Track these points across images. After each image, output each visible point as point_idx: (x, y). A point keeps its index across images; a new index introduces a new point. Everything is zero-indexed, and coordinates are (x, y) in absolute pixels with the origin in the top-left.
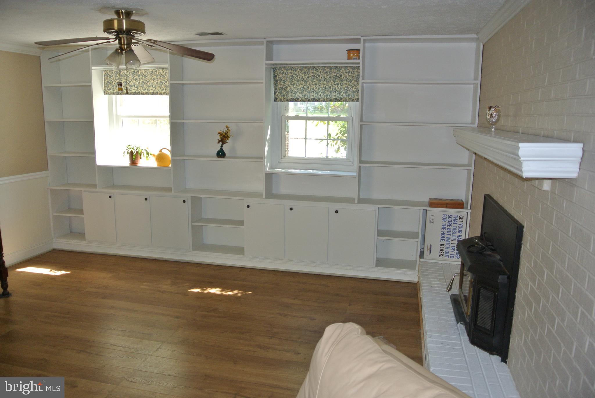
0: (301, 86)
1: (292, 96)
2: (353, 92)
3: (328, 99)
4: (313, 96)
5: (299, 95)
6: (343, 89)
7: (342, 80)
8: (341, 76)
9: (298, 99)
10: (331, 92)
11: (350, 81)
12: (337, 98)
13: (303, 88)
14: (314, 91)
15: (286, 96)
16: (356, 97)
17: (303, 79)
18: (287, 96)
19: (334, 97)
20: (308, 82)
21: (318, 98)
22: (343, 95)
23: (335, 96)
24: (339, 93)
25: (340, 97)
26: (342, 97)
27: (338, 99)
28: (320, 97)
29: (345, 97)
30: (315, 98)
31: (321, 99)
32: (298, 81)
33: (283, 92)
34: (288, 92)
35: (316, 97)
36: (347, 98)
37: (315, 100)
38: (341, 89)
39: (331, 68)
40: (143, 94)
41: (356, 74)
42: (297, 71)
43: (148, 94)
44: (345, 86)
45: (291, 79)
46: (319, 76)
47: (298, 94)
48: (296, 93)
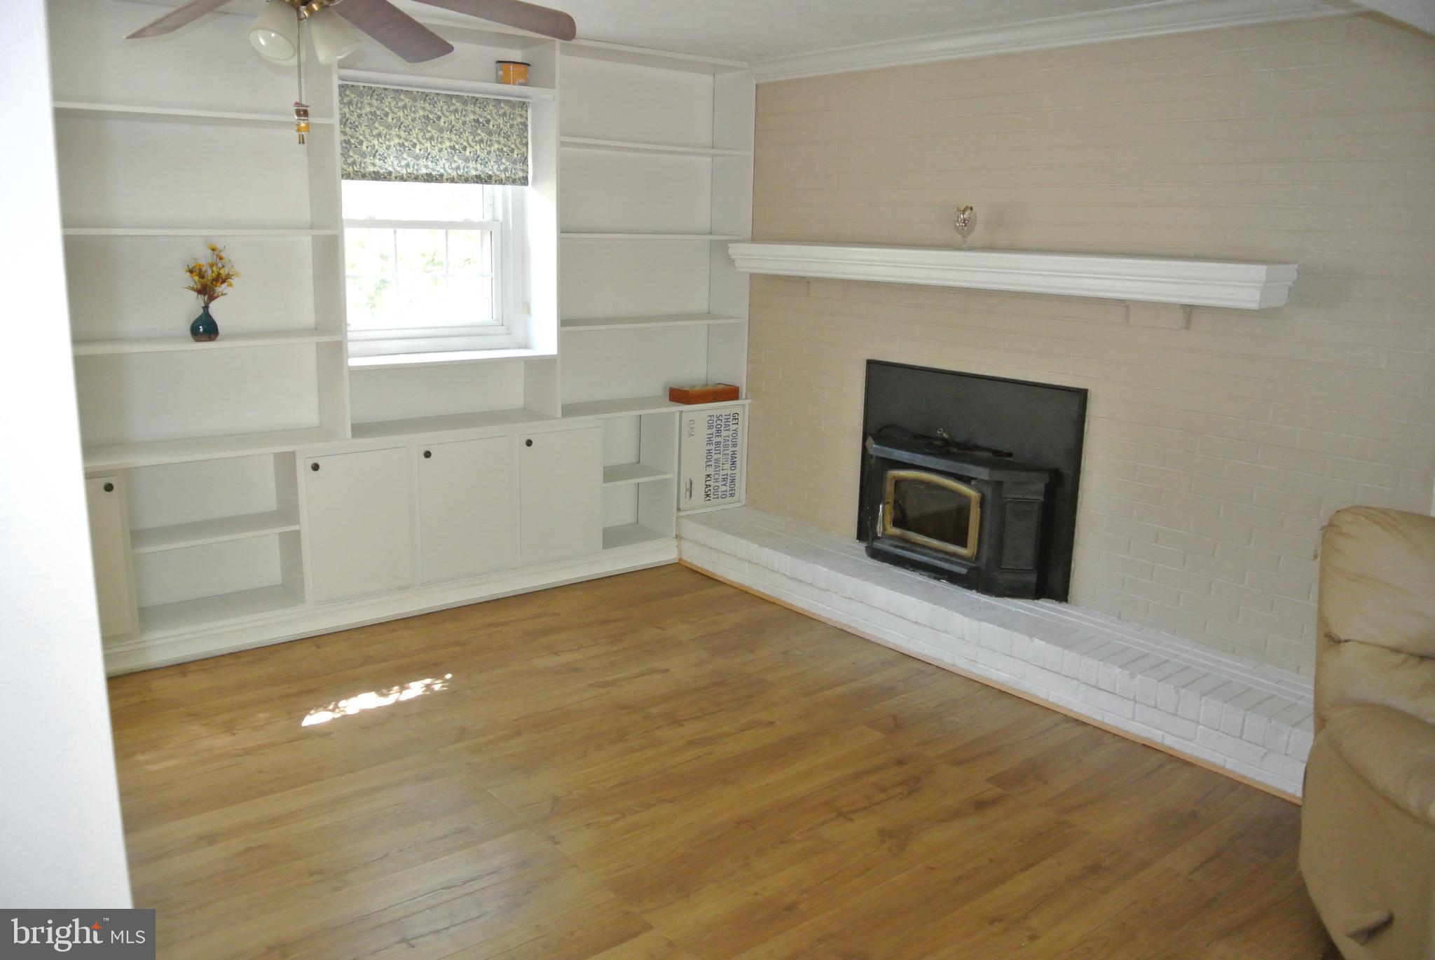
0: (396, 141)
1: (374, 165)
2: (514, 162)
3: (461, 176)
4: (427, 167)
5: (392, 164)
6: (493, 155)
7: (490, 133)
8: (488, 121)
9: (390, 173)
10: (467, 160)
11: (507, 137)
12: (480, 175)
13: (402, 145)
14: (429, 155)
15: (360, 165)
16: (521, 174)
17: (402, 124)
18: (363, 165)
19: (474, 173)
20: (414, 132)
21: (439, 173)
22: (492, 169)
23: (476, 169)
24: (485, 164)
25: (487, 173)
26: (490, 173)
27: (483, 176)
28: (442, 171)
29: (498, 173)
30: (431, 174)
31: (445, 177)
32: (389, 127)
33: (351, 153)
34: (364, 155)
35: (434, 170)
36: (503, 176)
37: (432, 179)
38: (489, 153)
39: (465, 102)
41: (519, 120)
42: (387, 101)
44: (496, 146)
45: (372, 120)
46: (439, 118)
47: (389, 161)
48: (384, 159)
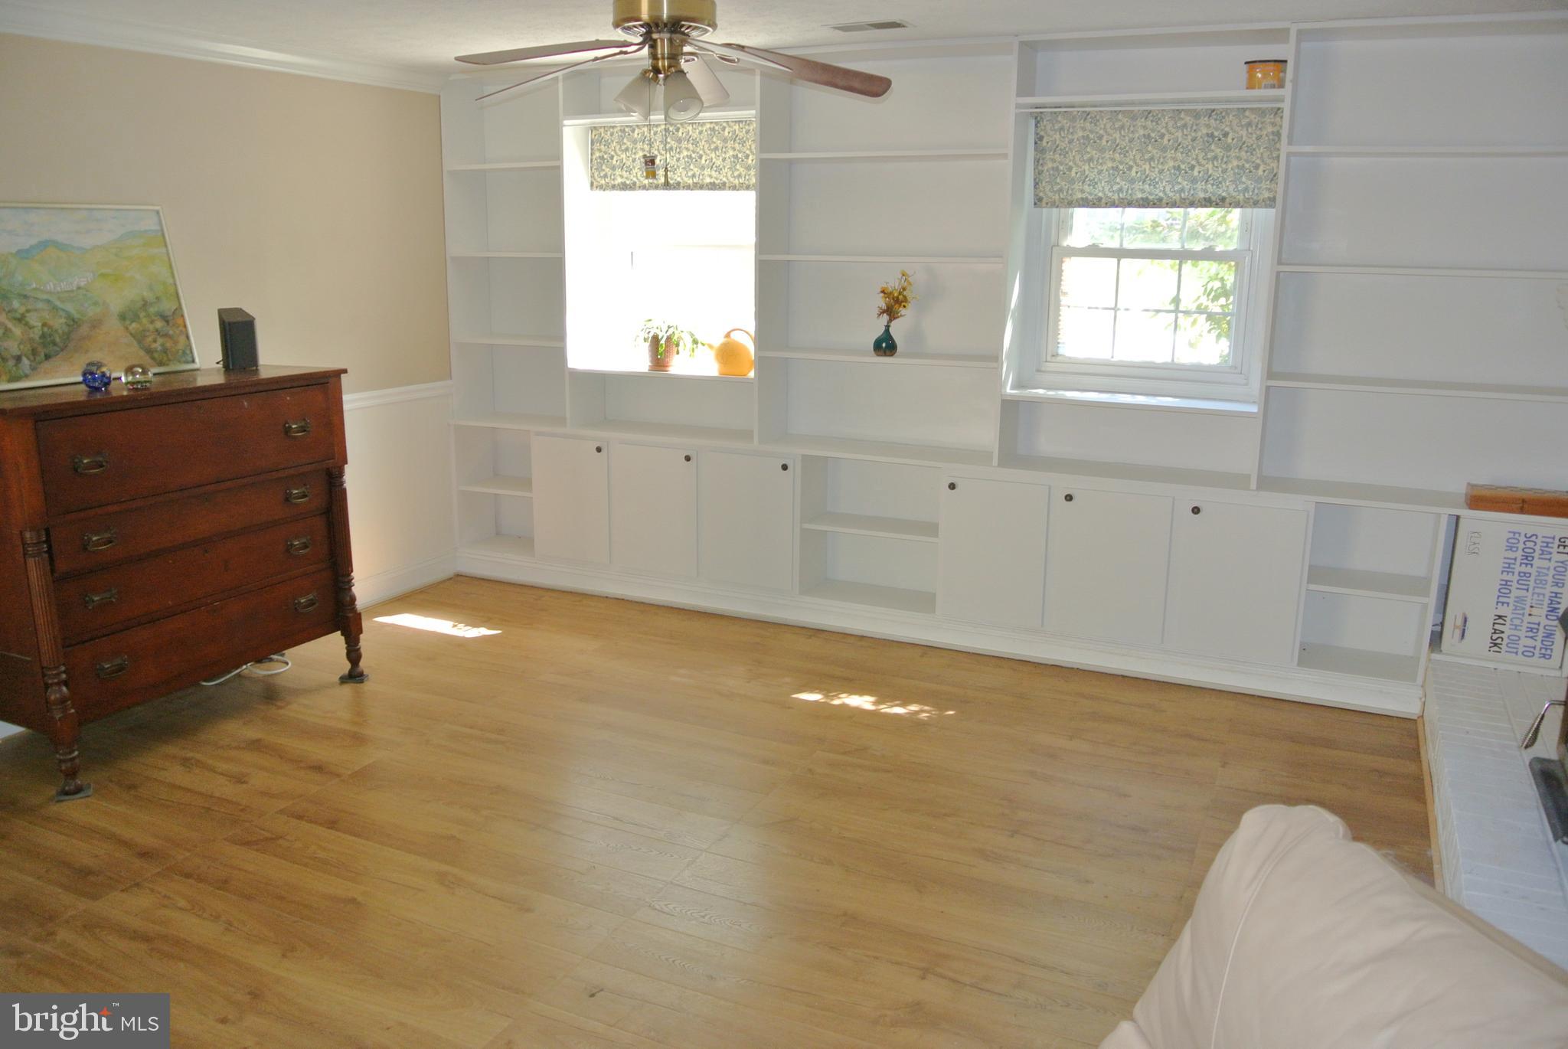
0: (1110, 164)
1: (1082, 191)
2: (1259, 180)
3: (1184, 199)
4: (1143, 191)
5: (1102, 189)
6: (1230, 173)
7: (1228, 148)
8: (1226, 135)
9: (1100, 199)
10: (1194, 181)
11: (1251, 151)
12: (1210, 198)
13: (1116, 169)
14: (1147, 177)
15: (1067, 192)
16: (1266, 195)
17: (1117, 146)
18: (1070, 192)
19: (1202, 195)
20: (1131, 155)
21: (1157, 197)
22: (1227, 189)
23: (1205, 191)
24: (1218, 185)
25: (1220, 195)
26: (1224, 194)
27: (1213, 199)
28: (1161, 194)
29: (1234, 194)
30: (1147, 198)
31: (1164, 201)
32: (1102, 150)
33: (1058, 180)
34: (1072, 181)
35: (1151, 194)
36: (1241, 197)
37: (1149, 204)
38: (1225, 171)
39: (1196, 115)
40: (688, 187)
41: (1270, 129)
42: (1102, 123)
43: (701, 187)
44: (1235, 163)
45: (1084, 144)
46: (1162, 136)
47: (1100, 186)
48: (1093, 184)
